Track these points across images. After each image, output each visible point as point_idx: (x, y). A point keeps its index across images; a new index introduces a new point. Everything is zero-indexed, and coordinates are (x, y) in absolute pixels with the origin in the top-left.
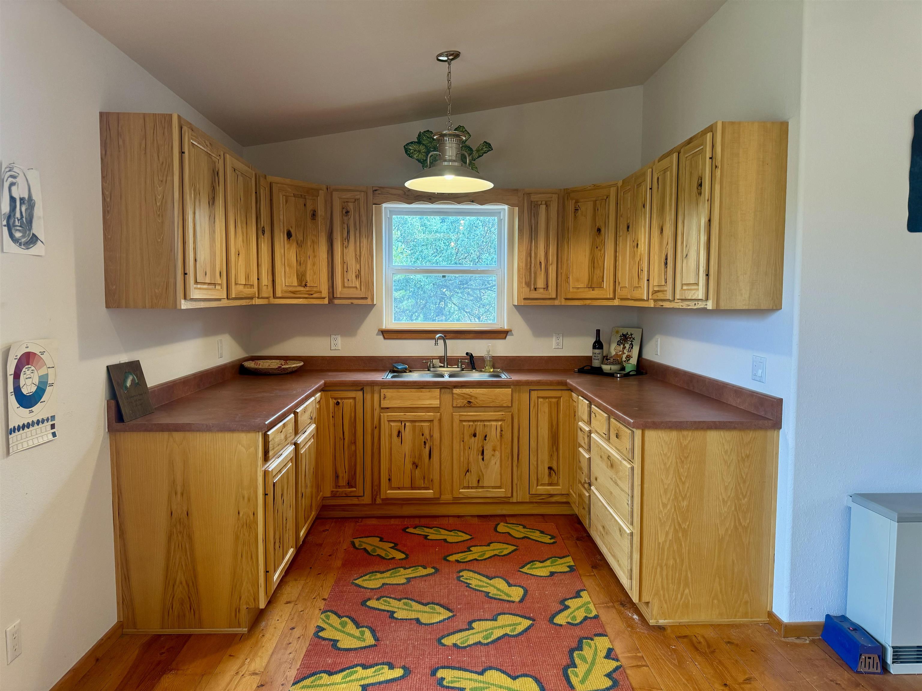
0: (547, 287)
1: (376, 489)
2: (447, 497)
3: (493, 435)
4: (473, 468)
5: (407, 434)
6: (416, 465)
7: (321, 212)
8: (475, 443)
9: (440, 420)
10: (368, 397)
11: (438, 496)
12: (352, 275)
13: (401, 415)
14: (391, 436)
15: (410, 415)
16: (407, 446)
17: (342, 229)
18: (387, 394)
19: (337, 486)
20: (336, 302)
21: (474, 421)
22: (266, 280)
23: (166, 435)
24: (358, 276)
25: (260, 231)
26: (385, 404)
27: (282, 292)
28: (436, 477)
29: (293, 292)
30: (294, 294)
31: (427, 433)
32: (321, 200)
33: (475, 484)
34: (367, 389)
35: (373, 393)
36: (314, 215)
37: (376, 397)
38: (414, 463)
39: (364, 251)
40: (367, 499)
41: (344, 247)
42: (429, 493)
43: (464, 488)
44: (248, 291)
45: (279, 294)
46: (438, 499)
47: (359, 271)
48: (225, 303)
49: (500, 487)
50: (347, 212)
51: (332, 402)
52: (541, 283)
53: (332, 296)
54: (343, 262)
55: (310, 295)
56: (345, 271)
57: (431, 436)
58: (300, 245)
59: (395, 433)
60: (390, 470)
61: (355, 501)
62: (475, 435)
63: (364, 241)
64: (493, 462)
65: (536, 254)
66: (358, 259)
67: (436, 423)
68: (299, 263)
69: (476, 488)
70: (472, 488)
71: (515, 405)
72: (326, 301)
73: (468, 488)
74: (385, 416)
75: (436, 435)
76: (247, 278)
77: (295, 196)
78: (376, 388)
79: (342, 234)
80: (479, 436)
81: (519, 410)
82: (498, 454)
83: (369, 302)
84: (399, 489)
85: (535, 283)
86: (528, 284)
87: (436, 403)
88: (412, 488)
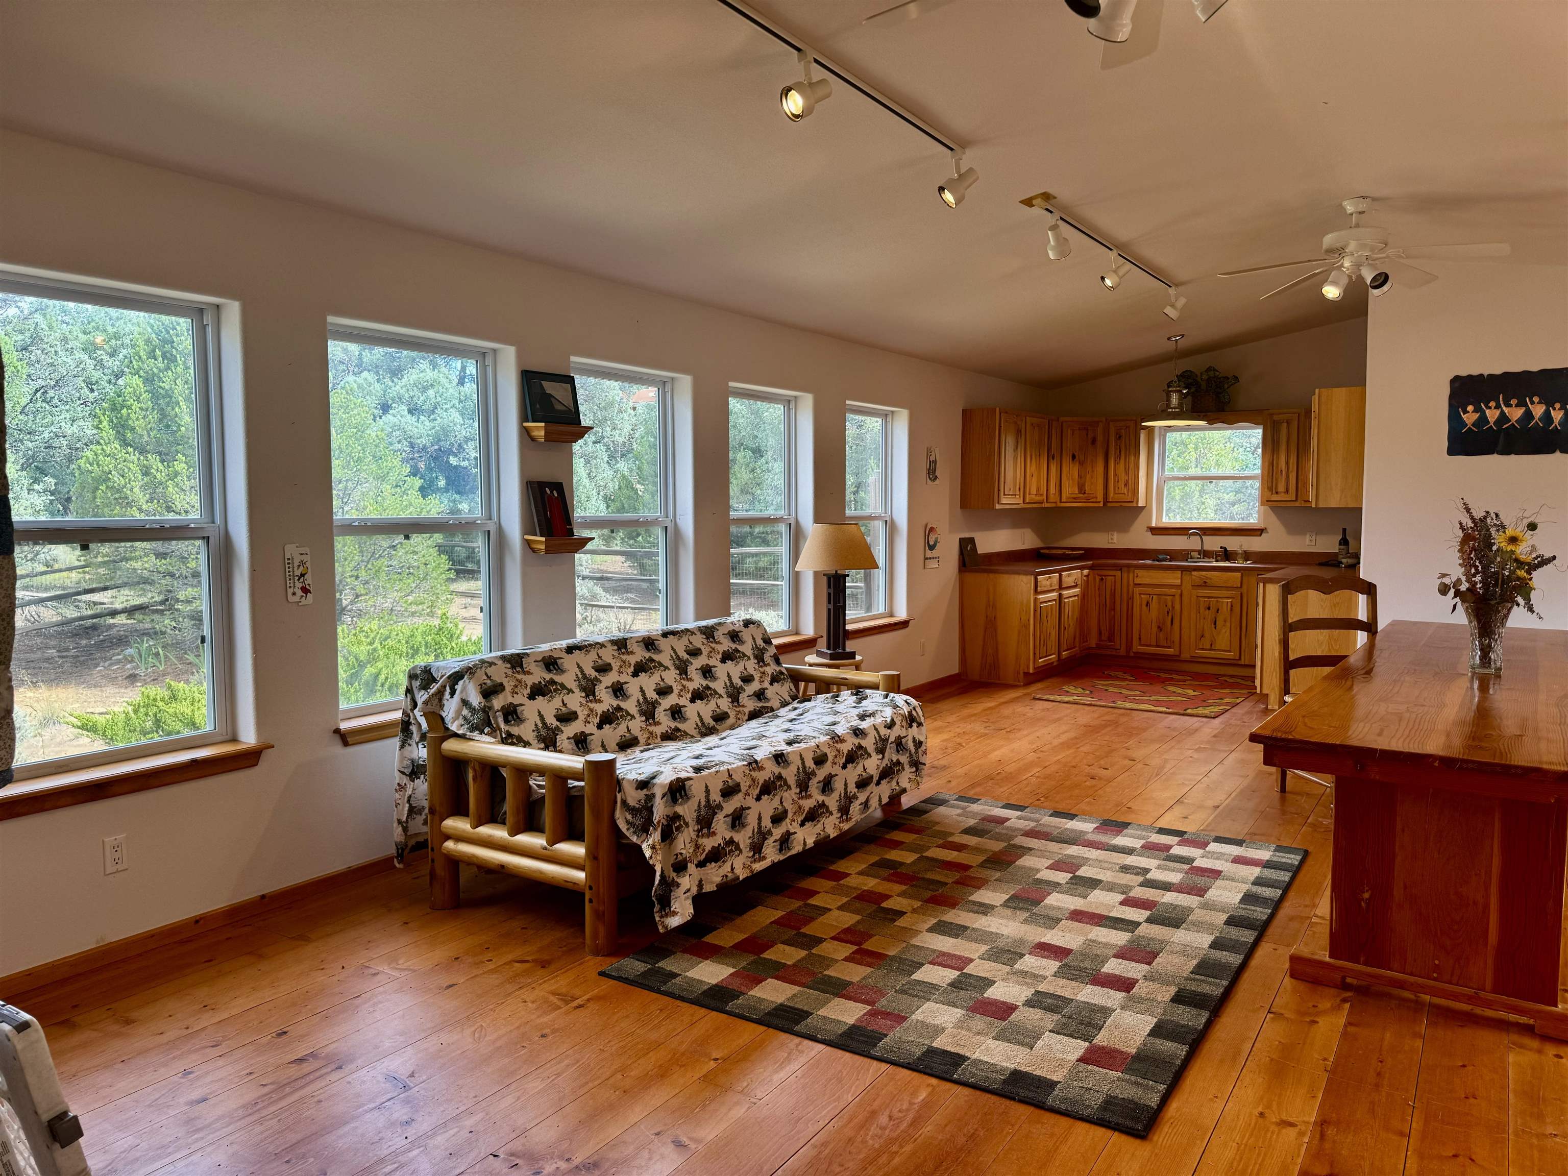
0: (1287, 491)
1: (1129, 646)
2: (1185, 656)
3: (1225, 609)
4: (1207, 634)
5: (1154, 605)
6: (1160, 628)
7: (1100, 438)
8: (1210, 615)
9: (1181, 595)
10: (1125, 575)
11: (1177, 653)
12: (1121, 484)
13: (1149, 590)
14: (1141, 605)
15: (1157, 591)
16: (1154, 613)
17: (1116, 449)
18: (1140, 574)
19: (1100, 640)
20: (1109, 505)
21: (1209, 597)
22: (1052, 490)
23: (986, 575)
24: (1125, 485)
25: (1050, 457)
26: (1137, 581)
27: (1067, 498)
28: (1176, 638)
29: (1075, 498)
30: (1075, 499)
31: (1170, 604)
32: (1100, 430)
33: (1208, 647)
34: (1125, 569)
35: (1129, 572)
36: (1094, 441)
37: (1131, 575)
38: (1159, 627)
39: (1132, 466)
40: (1123, 652)
41: (1117, 463)
42: (1171, 651)
43: (1200, 649)
44: (1038, 498)
45: (1064, 499)
46: (1179, 656)
47: (1127, 481)
48: (1022, 506)
49: (1230, 651)
50: (1120, 437)
51: (1098, 578)
52: (1281, 488)
53: (1106, 501)
54: (1115, 475)
55: (1088, 500)
56: (1117, 481)
57: (1173, 608)
58: (1081, 463)
59: (1144, 603)
60: (1140, 632)
61: (1114, 653)
62: (1209, 608)
63: (1132, 458)
64: (1224, 631)
65: (1277, 464)
66: (1127, 473)
67: (1177, 598)
68: (1080, 477)
69: (1210, 650)
70: (1206, 650)
71: (1245, 587)
72: (1101, 504)
73: (1203, 649)
74: (1137, 590)
75: (1177, 607)
76: (1038, 489)
77: (1080, 429)
78: (1132, 569)
79: (1115, 454)
80: (1213, 610)
81: (1248, 591)
82: (1228, 624)
83: (1134, 504)
84: (1147, 646)
85: (1276, 488)
86: (1270, 489)
87: (1178, 582)
88: (1158, 646)
